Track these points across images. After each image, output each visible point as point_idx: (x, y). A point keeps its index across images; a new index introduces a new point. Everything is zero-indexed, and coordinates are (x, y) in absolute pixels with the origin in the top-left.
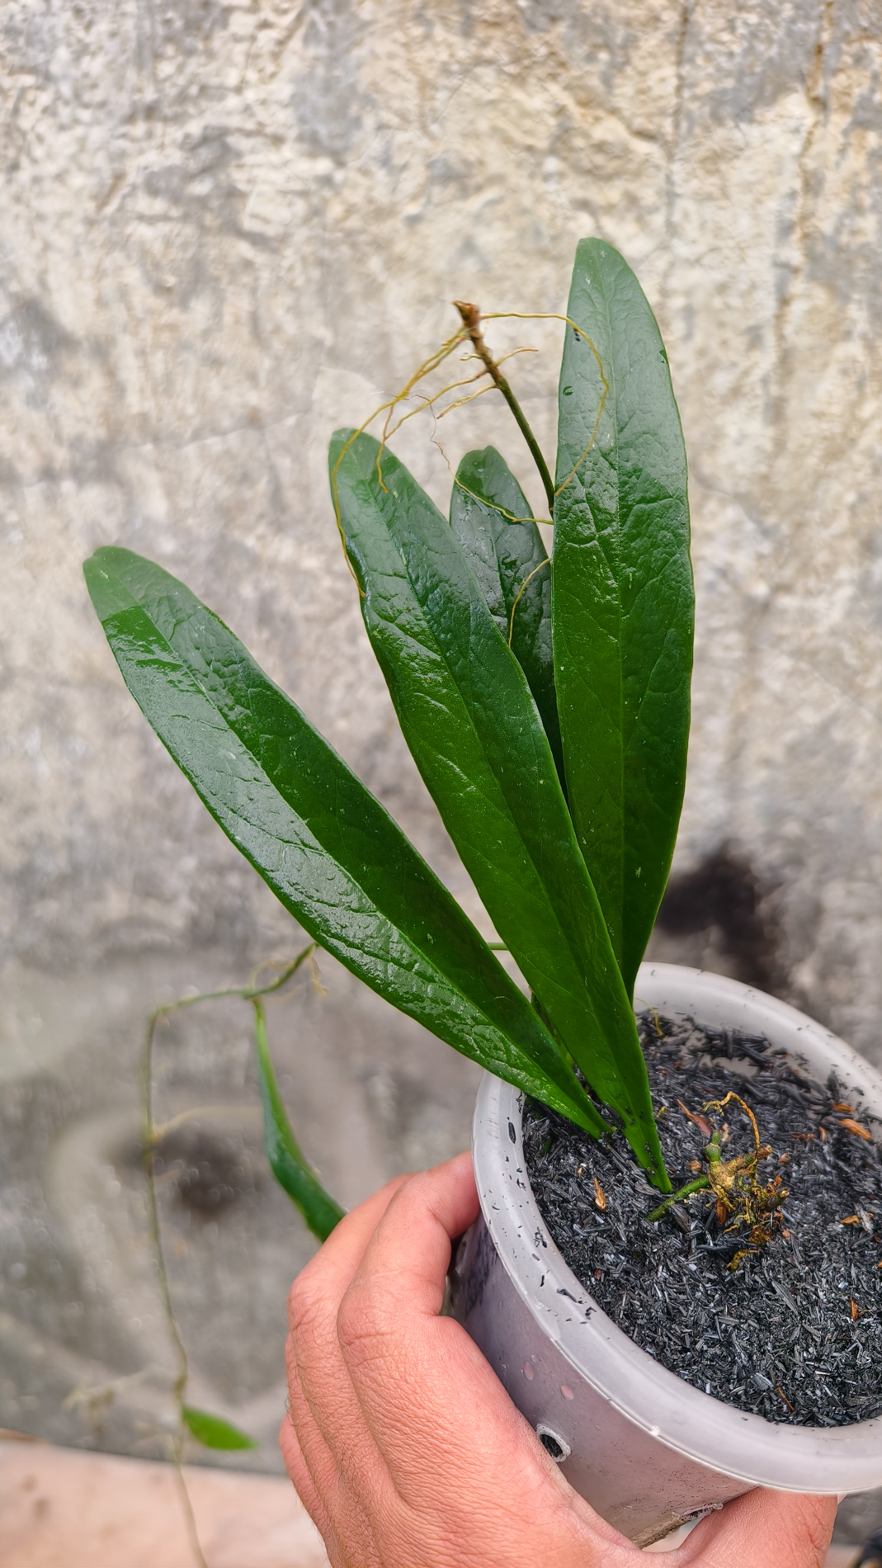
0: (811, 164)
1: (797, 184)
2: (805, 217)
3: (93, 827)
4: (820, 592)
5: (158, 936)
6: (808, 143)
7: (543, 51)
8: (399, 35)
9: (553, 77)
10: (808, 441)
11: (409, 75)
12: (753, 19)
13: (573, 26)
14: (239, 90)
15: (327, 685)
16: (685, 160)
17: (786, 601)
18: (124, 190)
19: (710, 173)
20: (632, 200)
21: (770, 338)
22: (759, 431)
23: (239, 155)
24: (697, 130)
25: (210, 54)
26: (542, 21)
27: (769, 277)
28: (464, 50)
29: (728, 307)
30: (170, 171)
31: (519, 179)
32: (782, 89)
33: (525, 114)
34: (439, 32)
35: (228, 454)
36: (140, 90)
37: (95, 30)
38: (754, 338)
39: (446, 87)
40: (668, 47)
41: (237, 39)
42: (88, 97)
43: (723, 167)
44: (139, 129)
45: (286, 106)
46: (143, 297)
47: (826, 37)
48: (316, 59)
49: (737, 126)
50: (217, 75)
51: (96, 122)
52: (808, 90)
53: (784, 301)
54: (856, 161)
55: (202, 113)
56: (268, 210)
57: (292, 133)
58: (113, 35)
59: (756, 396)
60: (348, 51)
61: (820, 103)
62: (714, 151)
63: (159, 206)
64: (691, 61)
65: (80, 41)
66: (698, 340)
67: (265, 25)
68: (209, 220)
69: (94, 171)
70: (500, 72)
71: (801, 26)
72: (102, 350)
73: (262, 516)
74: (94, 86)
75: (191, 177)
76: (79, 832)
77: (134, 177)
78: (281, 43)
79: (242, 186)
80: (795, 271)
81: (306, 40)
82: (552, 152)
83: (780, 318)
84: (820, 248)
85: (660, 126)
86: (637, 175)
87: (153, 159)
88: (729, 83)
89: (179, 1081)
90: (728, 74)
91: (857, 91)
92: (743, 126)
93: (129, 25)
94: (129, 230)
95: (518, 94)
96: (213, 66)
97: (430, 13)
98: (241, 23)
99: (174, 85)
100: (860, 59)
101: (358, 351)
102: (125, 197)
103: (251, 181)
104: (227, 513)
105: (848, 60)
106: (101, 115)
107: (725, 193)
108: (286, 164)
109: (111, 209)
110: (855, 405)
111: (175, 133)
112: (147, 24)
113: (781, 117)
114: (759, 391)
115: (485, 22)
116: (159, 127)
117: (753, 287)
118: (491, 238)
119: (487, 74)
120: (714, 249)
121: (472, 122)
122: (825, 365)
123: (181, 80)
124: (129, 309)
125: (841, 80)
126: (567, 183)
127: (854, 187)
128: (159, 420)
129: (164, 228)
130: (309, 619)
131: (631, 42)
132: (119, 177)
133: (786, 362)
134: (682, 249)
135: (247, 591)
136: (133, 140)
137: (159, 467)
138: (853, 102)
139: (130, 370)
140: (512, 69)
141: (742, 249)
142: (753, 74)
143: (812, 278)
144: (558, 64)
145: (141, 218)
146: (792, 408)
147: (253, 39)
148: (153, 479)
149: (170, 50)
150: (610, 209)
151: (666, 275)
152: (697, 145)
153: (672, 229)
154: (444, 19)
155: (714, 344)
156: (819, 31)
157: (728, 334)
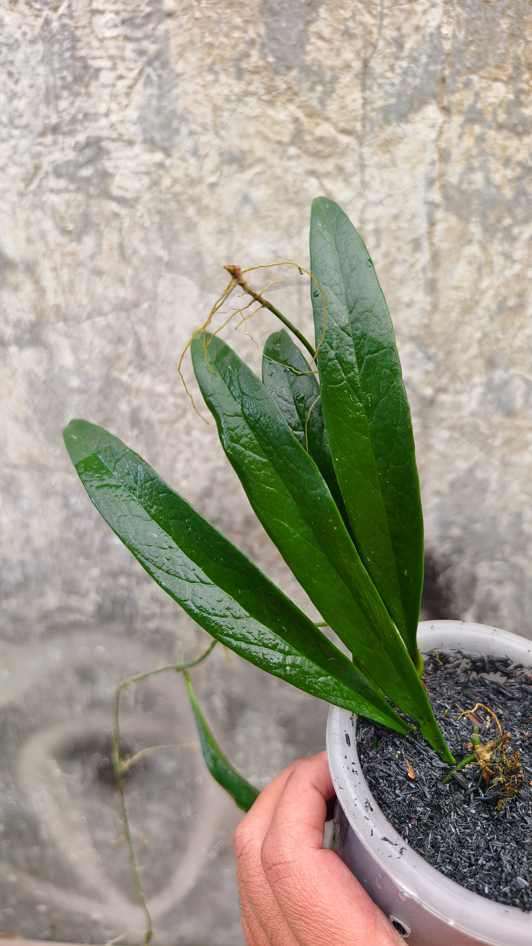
0: (443, 145)
1: (435, 156)
2: (442, 175)
3: (36, 553)
4: (463, 391)
5: (78, 617)
6: (440, 133)
7: (284, 86)
8: (199, 81)
9: (291, 101)
10: (451, 303)
11: (207, 104)
12: (404, 64)
13: (301, 72)
14: (107, 115)
15: (174, 461)
16: (370, 145)
17: (444, 398)
18: (41, 175)
19: (385, 152)
20: (340, 169)
21: (425, 245)
22: (422, 299)
23: (108, 152)
24: (376, 129)
25: (89, 95)
26: (283, 69)
27: (422, 210)
28: (238, 87)
29: (400, 228)
30: (68, 163)
31: (274, 160)
32: (423, 103)
33: (275, 122)
34: (223, 78)
35: (109, 326)
36: (48, 117)
37: (20, 84)
38: (416, 245)
39: (228, 110)
40: (357, 82)
41: (104, 86)
42: (17, 122)
43: (392, 149)
44: (49, 139)
45: (135, 123)
46: (54, 237)
47: (447, 73)
48: (151, 96)
49: (399, 125)
50: (94, 107)
51: (23, 136)
52: (439, 103)
53: (432, 223)
54: (468, 142)
55: (85, 129)
56: (127, 183)
57: (139, 139)
58: (32, 86)
59: (419, 279)
60: (170, 90)
61: (446, 110)
62: (386, 140)
63: (62, 183)
64: (370, 89)
65: (12, 91)
66: (384, 247)
67: (121, 77)
68: (92, 190)
69: (23, 165)
70: (260, 99)
71: (432, 67)
72: (31, 268)
73: (130, 363)
74: (21, 116)
75: (80, 166)
76: (27, 556)
77: (46, 167)
78: (131, 87)
79: (111, 170)
80: (437, 206)
81: (145, 85)
82: (292, 143)
83: (430, 233)
84: (451, 192)
85: (355, 127)
86: (343, 154)
87: (57, 156)
88: (393, 101)
89: (94, 705)
90: (392, 95)
91: (467, 103)
92: (402, 125)
93: (40, 81)
94: (45, 198)
95: (271, 112)
96: (91, 102)
97: (217, 67)
98: (106, 77)
99: (68, 114)
100: (468, 85)
101: (184, 263)
102: (41, 179)
103: (116, 167)
104: (110, 361)
105: (460, 85)
106: (26, 132)
107: (394, 163)
108: (136, 157)
109: (33, 186)
110: (477, 282)
111: (70, 141)
112: (51, 80)
113: (424, 119)
114: (421, 276)
115: (249, 71)
116: (60, 138)
117: (414, 216)
118: (259, 194)
119: (252, 100)
120: (389, 196)
121: (244, 129)
122: (458, 259)
123: (73, 111)
124: (46, 244)
125: (456, 97)
126: (302, 161)
127: (468, 156)
128: (67, 308)
129: (65, 196)
130: (161, 422)
131: (335, 79)
132: (37, 168)
133: (436, 258)
134: (371, 196)
135: (124, 407)
136: (46, 146)
137: (67, 336)
138: (465, 108)
139: (48, 280)
140: (266, 98)
141: (406, 195)
142: (406, 95)
143: (448, 209)
144: (293, 93)
145: (52, 191)
146: (441, 284)
147: (114, 85)
148: (64, 343)
149: (65, 94)
150: (328, 174)
151: (362, 211)
152: (376, 137)
153: (364, 185)
154: (225, 71)
155: (393, 250)
156: (443, 69)
157: (401, 244)
